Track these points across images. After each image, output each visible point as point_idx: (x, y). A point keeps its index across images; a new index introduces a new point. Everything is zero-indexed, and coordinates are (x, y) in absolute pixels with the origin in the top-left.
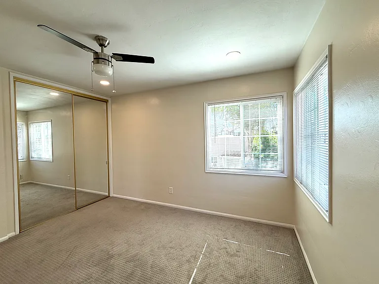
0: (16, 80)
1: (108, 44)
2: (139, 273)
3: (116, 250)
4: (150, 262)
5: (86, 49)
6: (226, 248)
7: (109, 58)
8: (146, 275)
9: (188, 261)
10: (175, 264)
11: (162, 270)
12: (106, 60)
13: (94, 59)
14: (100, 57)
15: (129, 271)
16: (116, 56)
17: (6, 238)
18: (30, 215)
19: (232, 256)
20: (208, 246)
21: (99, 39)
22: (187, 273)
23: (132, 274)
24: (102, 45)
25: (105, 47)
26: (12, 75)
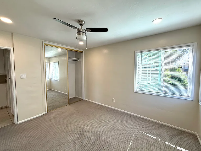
0: (45, 45)
1: (84, 23)
2: (97, 143)
3: (86, 128)
4: (103, 139)
5: (74, 28)
6: (147, 139)
7: (84, 31)
8: (101, 145)
9: (124, 142)
10: (116, 142)
11: (109, 145)
12: (83, 32)
13: (77, 32)
14: (80, 31)
15: (93, 141)
16: (88, 30)
17: (42, 114)
18: (51, 105)
19: (151, 145)
20: (135, 136)
21: (80, 21)
22: (123, 149)
23: (94, 143)
24: (81, 25)
25: (83, 25)
26: (44, 42)
